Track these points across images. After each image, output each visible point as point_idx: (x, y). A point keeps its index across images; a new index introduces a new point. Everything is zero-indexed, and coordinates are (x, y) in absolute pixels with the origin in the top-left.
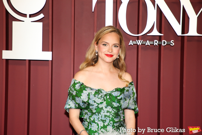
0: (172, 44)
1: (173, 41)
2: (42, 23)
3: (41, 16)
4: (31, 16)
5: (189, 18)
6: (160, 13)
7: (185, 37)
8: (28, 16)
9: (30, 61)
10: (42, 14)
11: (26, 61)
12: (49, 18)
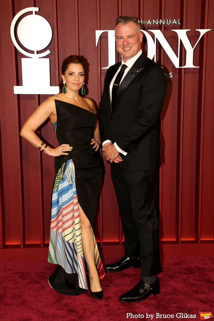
0: (171, 76)
1: (172, 73)
2: (49, 59)
3: (48, 52)
4: (38, 52)
5: (185, 51)
6: (159, 47)
7: (182, 69)
8: (35, 52)
9: (39, 95)
10: (48, 50)
11: (36, 95)
12: (55, 54)
